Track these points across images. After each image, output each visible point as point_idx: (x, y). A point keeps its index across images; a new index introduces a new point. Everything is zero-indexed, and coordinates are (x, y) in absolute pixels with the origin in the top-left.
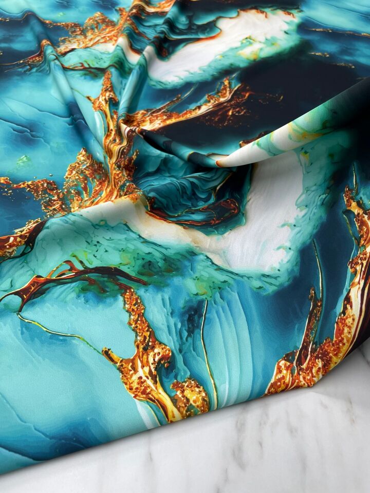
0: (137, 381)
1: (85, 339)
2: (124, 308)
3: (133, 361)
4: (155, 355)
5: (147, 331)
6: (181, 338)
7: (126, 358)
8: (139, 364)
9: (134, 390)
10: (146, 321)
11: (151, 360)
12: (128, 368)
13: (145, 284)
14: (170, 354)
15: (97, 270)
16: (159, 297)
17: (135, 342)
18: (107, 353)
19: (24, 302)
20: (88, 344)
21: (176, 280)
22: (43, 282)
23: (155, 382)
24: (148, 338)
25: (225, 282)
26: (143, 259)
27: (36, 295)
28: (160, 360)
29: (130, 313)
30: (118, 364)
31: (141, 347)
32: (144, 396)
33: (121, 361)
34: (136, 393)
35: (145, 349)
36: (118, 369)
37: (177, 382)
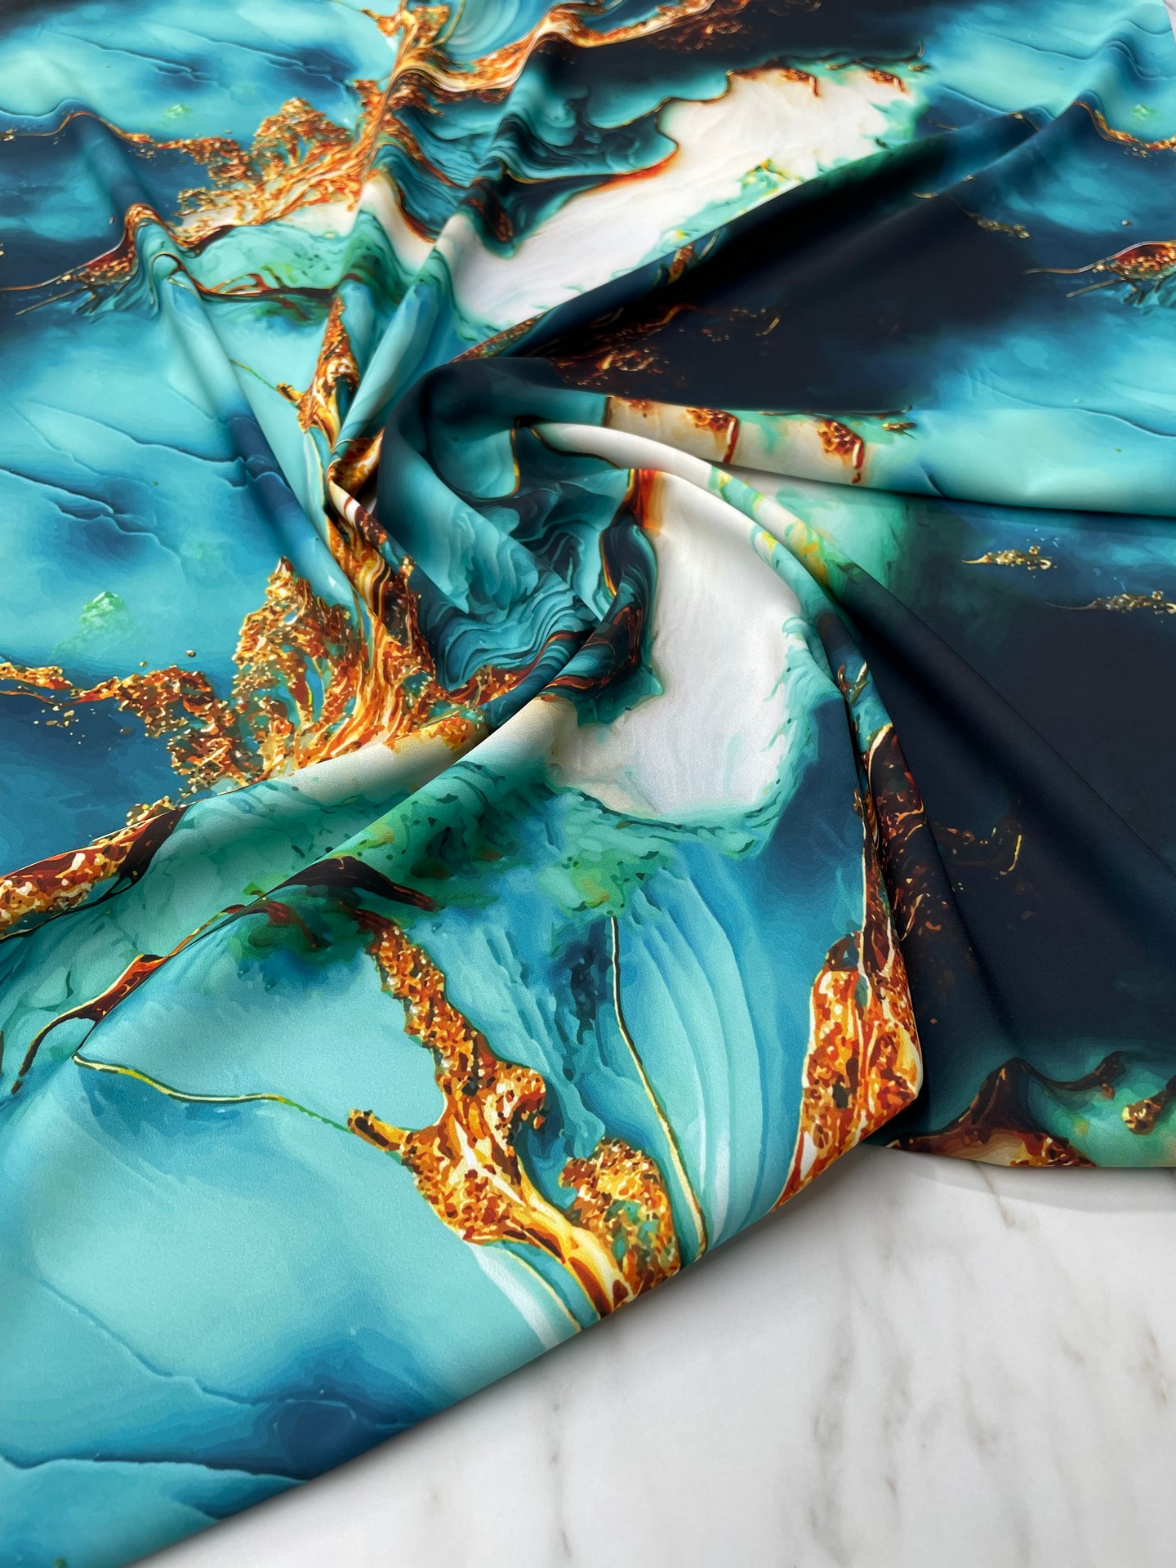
0: (463, 1185)
1: (293, 1099)
2: (385, 988)
3: (442, 1131)
4: (500, 1101)
5: (465, 1039)
6: (564, 1037)
7: (421, 1126)
9: (461, 1215)
10: (457, 1012)
11: (492, 1118)
12: (432, 1156)
13: (430, 906)
14: (543, 1090)
16: (478, 936)
17: (438, 1078)
18: (363, 1126)
20: (302, 1109)
21: (517, 880)
23: (516, 1179)
24: (472, 1057)
25: (651, 855)
28: (517, 1113)
29: (405, 998)
30: (402, 1148)
31: (458, 1087)
32: (493, 1227)
33: (409, 1139)
34: (468, 1223)
35: (470, 1091)
36: (405, 1162)
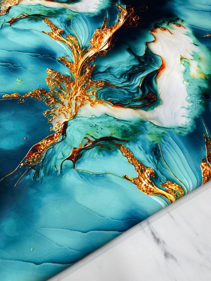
0: (144, 187)
1: (112, 173)
2: (123, 155)
3: (138, 178)
4: (147, 173)
5: (139, 163)
6: (155, 163)
7: (135, 177)
8: (142, 179)
9: (145, 191)
10: (136, 159)
11: (147, 176)
12: (138, 182)
13: (127, 141)
14: (154, 171)
15: (102, 139)
16: (136, 146)
17: (136, 170)
18: (125, 177)
19: (74, 162)
20: (115, 175)
21: (141, 137)
22: (78, 150)
23: (153, 186)
24: (140, 166)
25: (163, 133)
26: (121, 129)
27: (78, 158)
28: (150, 175)
29: (127, 157)
30: (133, 181)
31: (139, 171)
33: (134, 180)
34: (147, 192)
35: (142, 172)
36: (134, 183)
37: (163, 183)
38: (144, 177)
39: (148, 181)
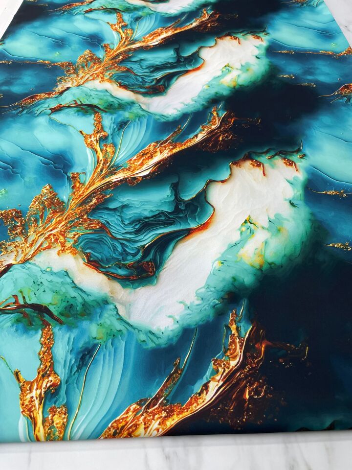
0: (29, 399)
1: (6, 360)
2: (40, 341)
3: (32, 383)
4: (48, 382)
5: (49, 362)
6: (71, 372)
7: (28, 380)
8: (35, 386)
9: (24, 406)
10: (51, 354)
11: (44, 386)
12: (26, 388)
13: (61, 323)
14: (59, 383)
15: (33, 306)
16: (67, 335)
17: (38, 369)
18: (17, 374)
20: (7, 364)
21: (85, 324)
23: (40, 404)
24: (48, 367)
25: (120, 331)
26: (68, 302)
28: (50, 386)
29: (43, 345)
30: (22, 384)
31: (41, 373)
32: (28, 413)
33: (24, 382)
34: (24, 409)
35: (43, 376)
36: (20, 387)
37: (55, 406)
38: (40, 384)
39: (41, 393)
